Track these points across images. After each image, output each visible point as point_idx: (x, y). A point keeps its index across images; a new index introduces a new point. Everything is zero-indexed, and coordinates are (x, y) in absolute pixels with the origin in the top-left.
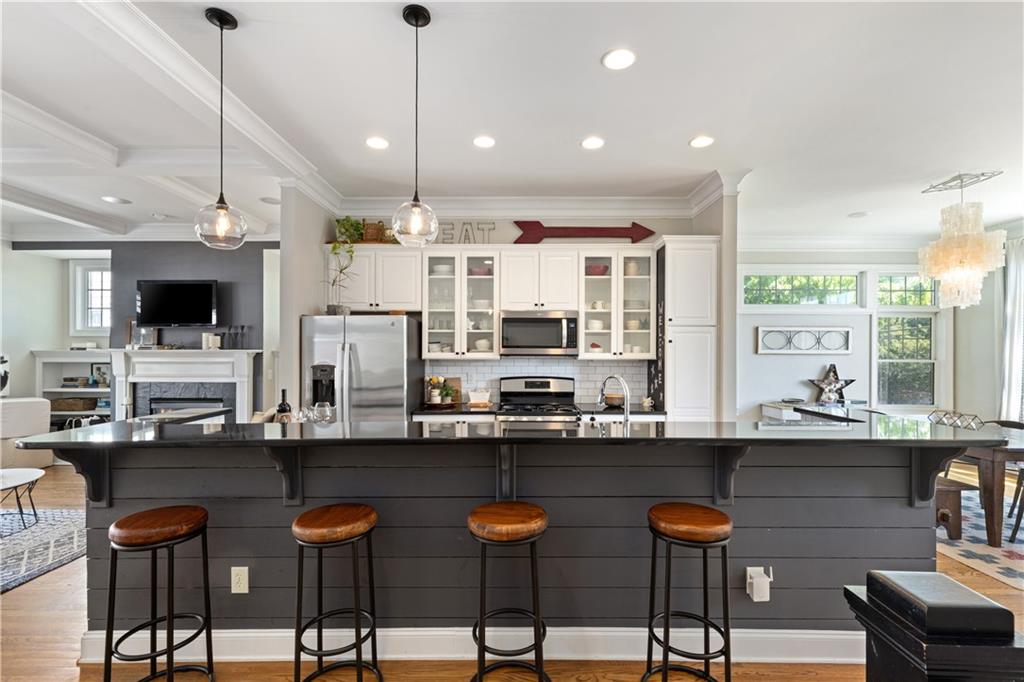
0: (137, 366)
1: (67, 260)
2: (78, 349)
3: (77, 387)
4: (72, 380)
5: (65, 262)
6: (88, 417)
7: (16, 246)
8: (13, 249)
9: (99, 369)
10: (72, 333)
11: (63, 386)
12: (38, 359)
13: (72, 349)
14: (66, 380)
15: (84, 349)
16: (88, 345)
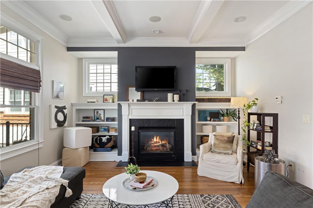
0: (133, 110)
1: (82, 58)
2: (91, 102)
3: (90, 121)
4: (87, 118)
5: (80, 60)
6: (105, 136)
7: (69, 49)
8: (68, 51)
9: (97, 112)
10: (84, 95)
11: (83, 121)
12: (73, 107)
13: (88, 102)
14: (84, 118)
15: (94, 102)
16: (95, 100)
